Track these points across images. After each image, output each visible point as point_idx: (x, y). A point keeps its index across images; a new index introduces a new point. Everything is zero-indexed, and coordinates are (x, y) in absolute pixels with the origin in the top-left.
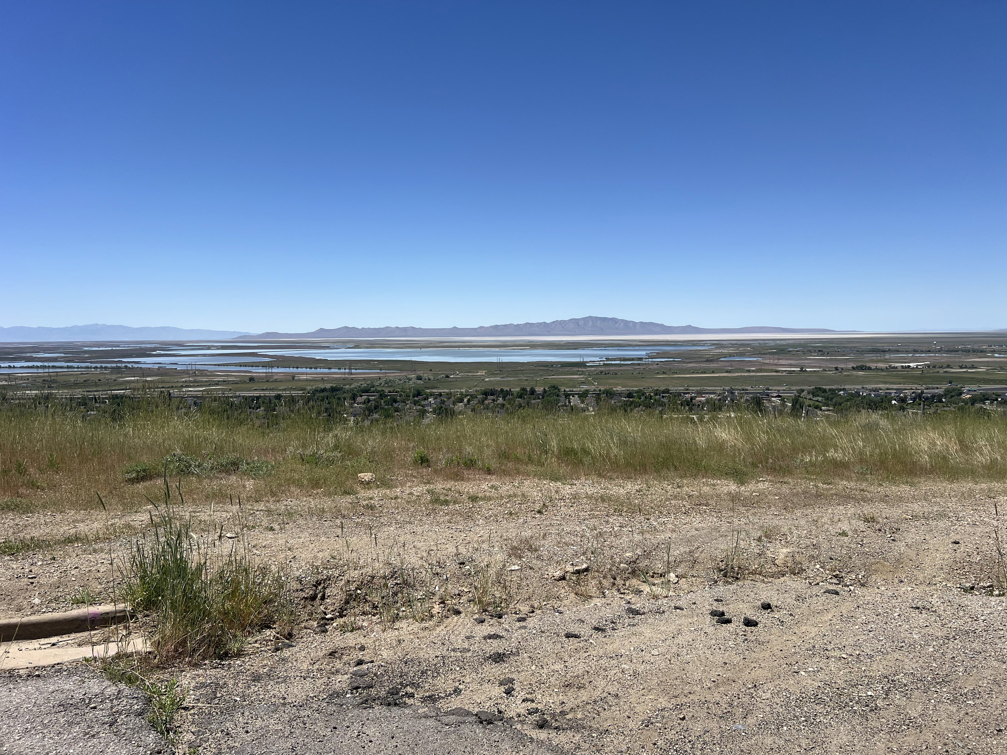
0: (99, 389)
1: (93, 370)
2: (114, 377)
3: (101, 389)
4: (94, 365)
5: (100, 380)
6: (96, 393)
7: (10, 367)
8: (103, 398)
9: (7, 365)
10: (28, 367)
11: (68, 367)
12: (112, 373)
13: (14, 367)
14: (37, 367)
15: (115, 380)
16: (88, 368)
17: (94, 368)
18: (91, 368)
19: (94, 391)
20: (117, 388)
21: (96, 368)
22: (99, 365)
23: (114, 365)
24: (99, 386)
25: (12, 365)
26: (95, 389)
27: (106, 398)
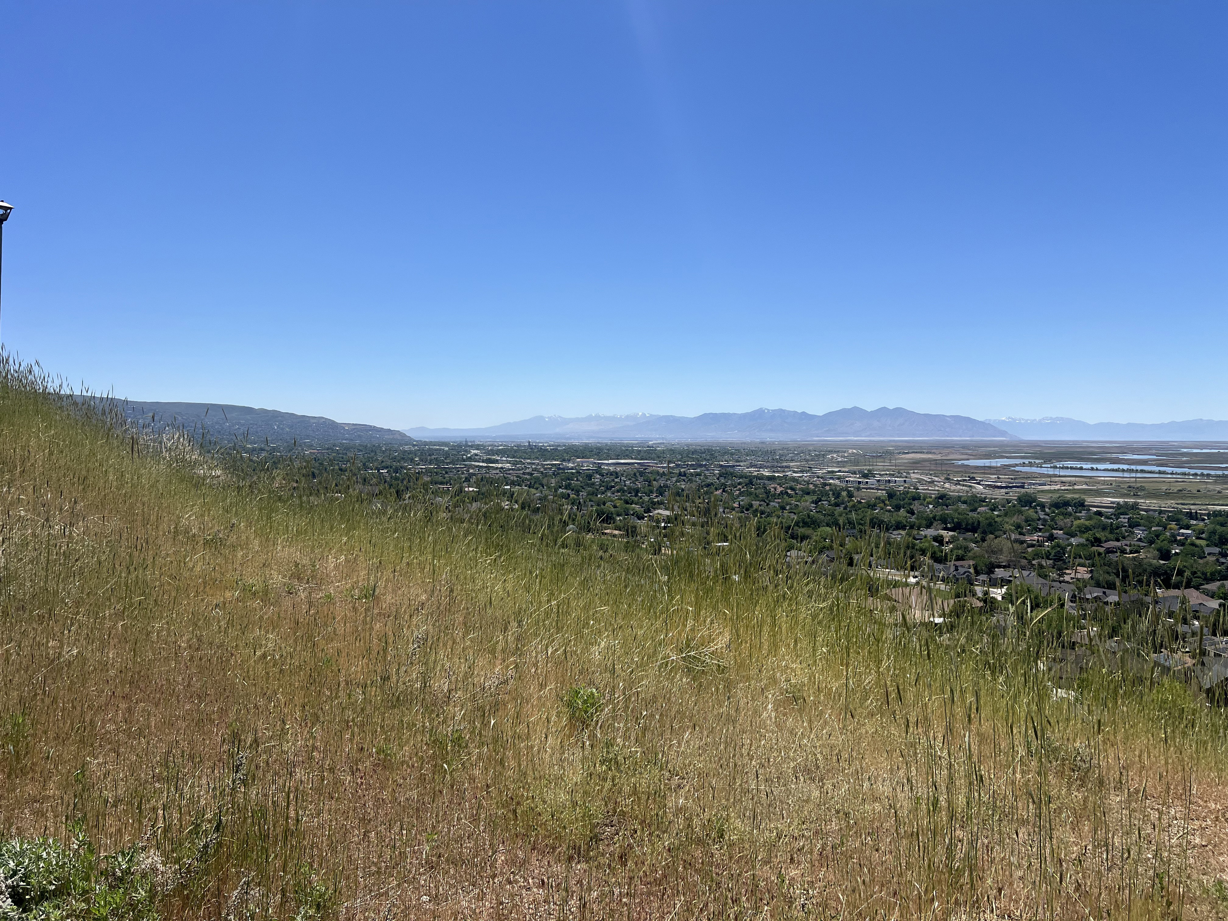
0: (1197, 503)
1: (1191, 477)
2: (1218, 488)
3: (1200, 503)
4: (1192, 471)
5: (1199, 491)
6: (1192, 507)
7: (1092, 469)
8: (1201, 514)
9: (1089, 466)
10: (1113, 470)
11: (1160, 472)
12: (1215, 482)
13: (1097, 469)
14: (1123, 470)
15: (1219, 492)
16: (1185, 474)
17: (1193, 475)
18: (1189, 474)
19: (1189, 504)
20: (1221, 502)
21: (1196, 475)
22: (1199, 472)
23: (1220, 473)
24: (1196, 498)
25: (1095, 466)
26: (1192, 502)
27: (1205, 515)
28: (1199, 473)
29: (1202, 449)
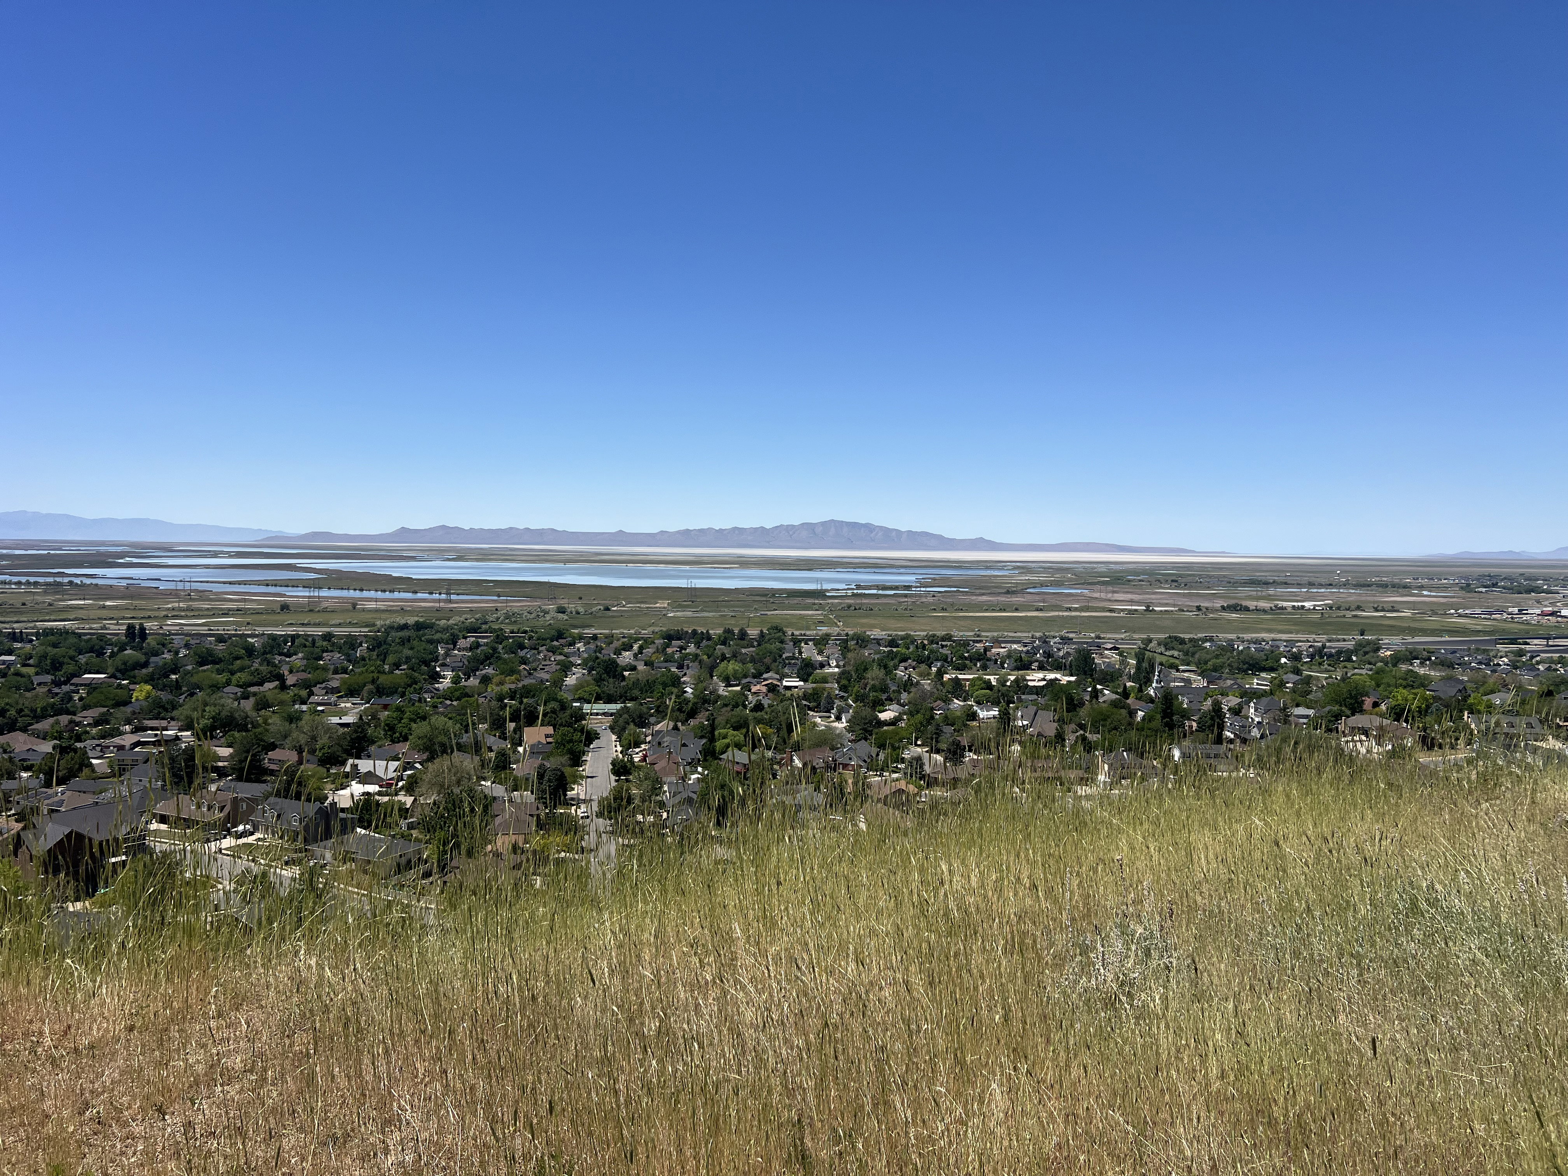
0: (22, 619)
1: (13, 586)
2: (49, 599)
3: (25, 619)
4: (15, 579)
5: (24, 604)
6: (15, 625)
8: (28, 634)
12: (45, 592)
15: (50, 605)
16: (5, 583)
17: (15, 583)
18: (10, 583)
19: (12, 622)
20: (52, 618)
21: (19, 583)
22: (23, 579)
23: (51, 580)
24: (21, 613)
26: (15, 619)
27: (32, 634)
28: (24, 581)
29: (26, 550)
